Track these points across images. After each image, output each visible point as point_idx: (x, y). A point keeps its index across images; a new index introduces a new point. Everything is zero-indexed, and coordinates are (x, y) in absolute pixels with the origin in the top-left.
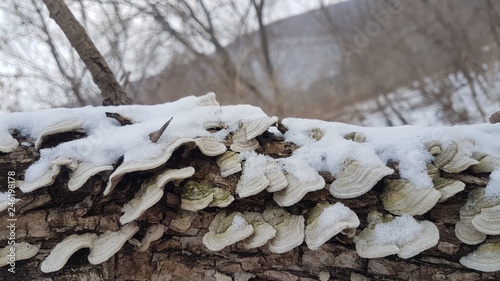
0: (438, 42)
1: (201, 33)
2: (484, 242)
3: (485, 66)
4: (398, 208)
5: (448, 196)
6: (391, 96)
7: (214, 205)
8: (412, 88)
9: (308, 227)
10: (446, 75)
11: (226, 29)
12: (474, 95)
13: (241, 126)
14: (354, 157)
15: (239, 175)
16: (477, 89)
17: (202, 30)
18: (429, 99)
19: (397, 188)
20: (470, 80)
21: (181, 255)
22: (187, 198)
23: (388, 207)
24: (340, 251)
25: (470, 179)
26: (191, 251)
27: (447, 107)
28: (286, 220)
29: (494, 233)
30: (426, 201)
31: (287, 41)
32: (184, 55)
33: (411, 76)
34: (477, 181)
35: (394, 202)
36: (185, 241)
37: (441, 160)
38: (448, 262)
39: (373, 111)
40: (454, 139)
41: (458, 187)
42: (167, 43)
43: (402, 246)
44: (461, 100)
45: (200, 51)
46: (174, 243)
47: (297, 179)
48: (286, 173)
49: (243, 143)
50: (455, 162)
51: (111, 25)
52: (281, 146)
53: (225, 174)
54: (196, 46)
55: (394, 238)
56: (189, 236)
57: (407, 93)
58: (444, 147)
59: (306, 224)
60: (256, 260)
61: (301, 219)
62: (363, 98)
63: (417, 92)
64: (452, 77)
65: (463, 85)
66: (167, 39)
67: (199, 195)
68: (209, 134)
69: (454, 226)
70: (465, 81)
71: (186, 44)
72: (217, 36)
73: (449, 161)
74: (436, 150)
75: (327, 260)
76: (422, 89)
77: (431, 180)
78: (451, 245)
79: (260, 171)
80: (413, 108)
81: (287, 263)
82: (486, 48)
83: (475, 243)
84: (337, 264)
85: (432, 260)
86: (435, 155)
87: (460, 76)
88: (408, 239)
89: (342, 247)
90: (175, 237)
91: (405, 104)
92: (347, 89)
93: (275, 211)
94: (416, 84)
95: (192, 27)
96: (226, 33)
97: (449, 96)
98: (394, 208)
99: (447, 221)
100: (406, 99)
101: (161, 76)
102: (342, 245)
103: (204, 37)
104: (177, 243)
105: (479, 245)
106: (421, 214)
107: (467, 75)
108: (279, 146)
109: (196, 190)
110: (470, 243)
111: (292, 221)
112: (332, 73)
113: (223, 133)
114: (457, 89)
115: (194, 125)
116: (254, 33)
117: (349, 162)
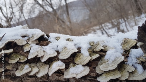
0: (117, 10)
1: (48, 5)
2: (104, 73)
3: (129, 17)
4: (78, 62)
5: (93, 59)
6: (103, 25)
7: (20, 61)
8: (109, 23)
9: (50, 68)
10: (119, 19)
11: (56, 4)
12: (126, 25)
13: (33, 35)
14: (66, 46)
15: (29, 51)
16: (127, 23)
17: (48, 4)
18: (114, 26)
19: (79, 56)
20: (125, 21)
21: (11, 77)
22: (11, 59)
23: (76, 62)
24: (61, 76)
25: (102, 53)
26: (14, 76)
27: (119, 29)
28: (43, 66)
29: (106, 70)
30: (86, 60)
31: (74, 8)
32: (43, 12)
33: (109, 19)
34: (104, 54)
35: (77, 61)
36: (12, 72)
37: (93, 47)
38: (93, 79)
39: (98, 29)
40: (99, 41)
41: (97, 56)
42: (38, 8)
43: (77, 75)
44: (123, 27)
45: (47, 10)
46: (8, 73)
47: (47, 53)
48: (44, 51)
49: (32, 41)
50: (97, 48)
51: (20, 2)
52: (46, 42)
53: (25, 51)
54: (46, 9)
55: (75, 72)
56: (13, 71)
57: (108, 24)
58: (95, 43)
59: (49, 67)
60: (34, 78)
61: (48, 66)
62: (95, 25)
63: (111, 24)
64: (120, 20)
65: (123, 22)
66: (38, 6)
67: (15, 58)
68: (22, 38)
69: (96, 68)
70: (124, 21)
71: (43, 8)
72: (53, 6)
73: (95, 48)
74: (92, 44)
75: (57, 78)
76: (112, 23)
77: (89, 54)
78: (94, 74)
79: (36, 50)
80: (109, 28)
81: (44, 79)
82: (130, 12)
83: (101, 73)
84: (59, 79)
85: (89, 78)
86: (92, 46)
87: (123, 20)
88: (79, 72)
89: (61, 74)
90: (9, 71)
91: (107, 27)
92: (91, 23)
93: (40, 63)
94: (110, 22)
95: (45, 3)
96: (56, 5)
97: (119, 26)
98: (77, 62)
99: (94, 66)
100: (107, 26)
101: (36, 17)
102: (61, 73)
103: (49, 6)
104: (9, 73)
105: (102, 74)
106: (84, 64)
107: (124, 20)
108: (45, 42)
109: (14, 56)
110: (99, 73)
111: (45, 66)
112: (87, 18)
113: (27, 38)
114: (121, 23)
115: (17, 35)
116: (64, 5)
117: (65, 48)
